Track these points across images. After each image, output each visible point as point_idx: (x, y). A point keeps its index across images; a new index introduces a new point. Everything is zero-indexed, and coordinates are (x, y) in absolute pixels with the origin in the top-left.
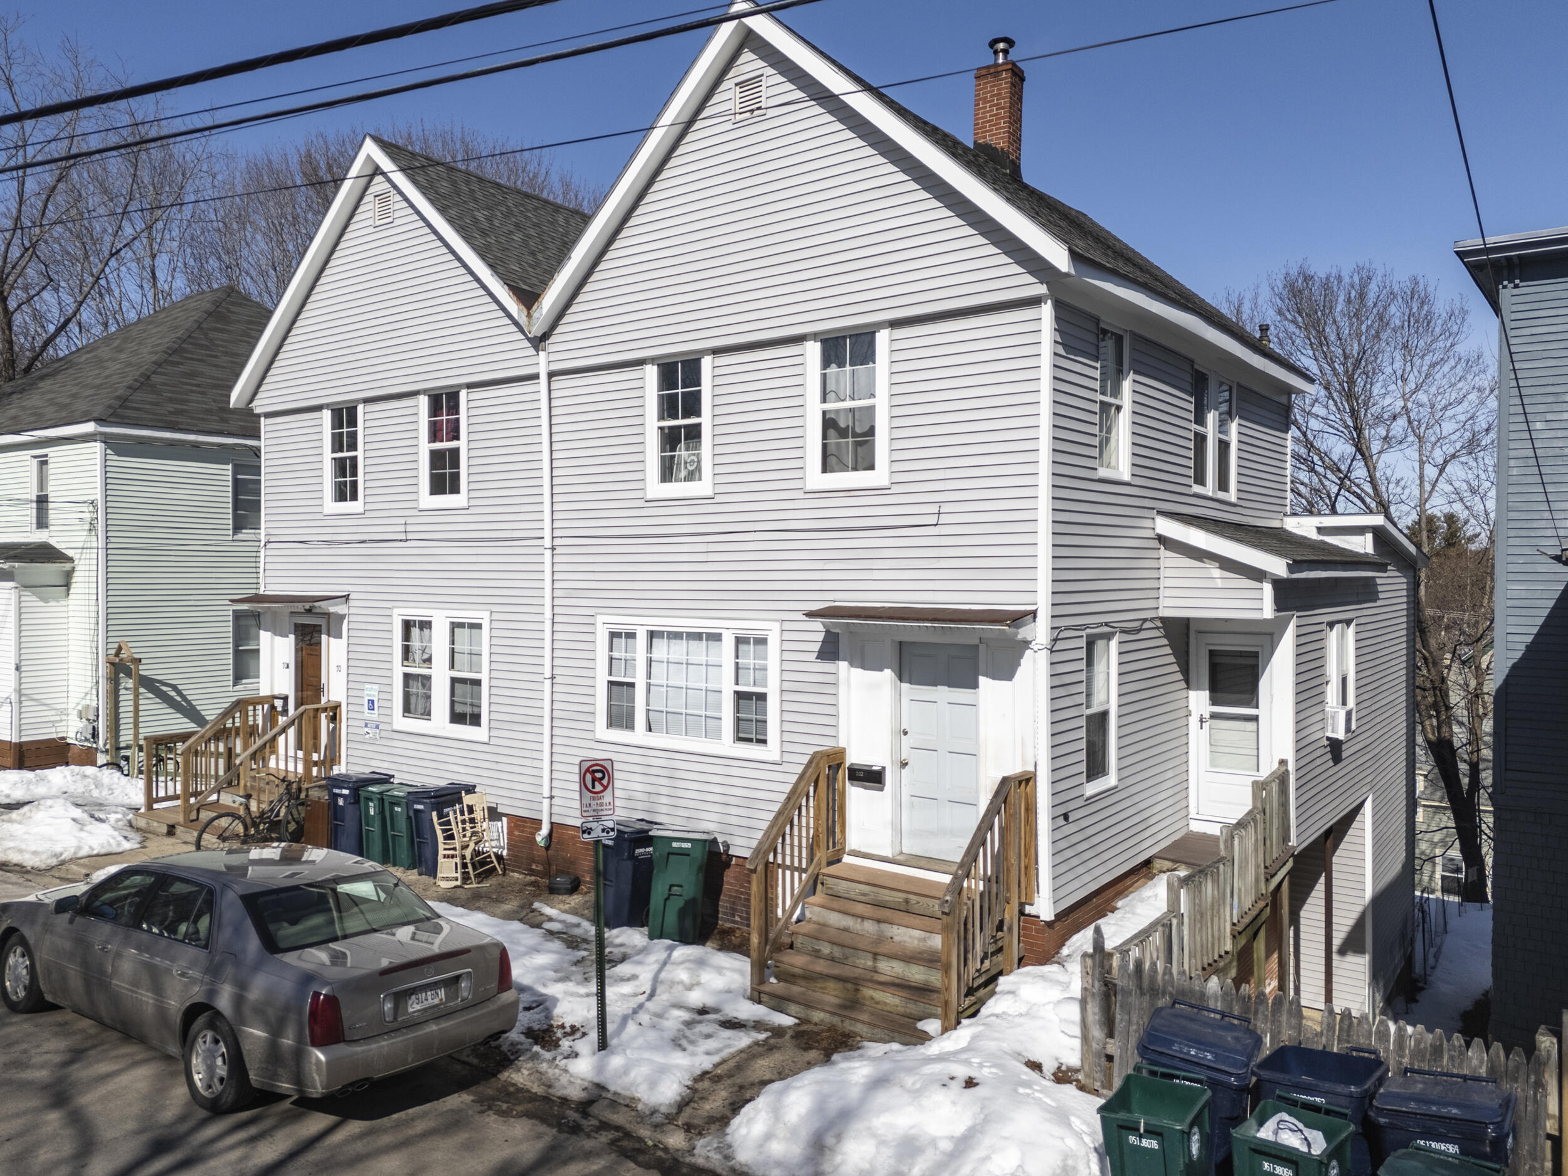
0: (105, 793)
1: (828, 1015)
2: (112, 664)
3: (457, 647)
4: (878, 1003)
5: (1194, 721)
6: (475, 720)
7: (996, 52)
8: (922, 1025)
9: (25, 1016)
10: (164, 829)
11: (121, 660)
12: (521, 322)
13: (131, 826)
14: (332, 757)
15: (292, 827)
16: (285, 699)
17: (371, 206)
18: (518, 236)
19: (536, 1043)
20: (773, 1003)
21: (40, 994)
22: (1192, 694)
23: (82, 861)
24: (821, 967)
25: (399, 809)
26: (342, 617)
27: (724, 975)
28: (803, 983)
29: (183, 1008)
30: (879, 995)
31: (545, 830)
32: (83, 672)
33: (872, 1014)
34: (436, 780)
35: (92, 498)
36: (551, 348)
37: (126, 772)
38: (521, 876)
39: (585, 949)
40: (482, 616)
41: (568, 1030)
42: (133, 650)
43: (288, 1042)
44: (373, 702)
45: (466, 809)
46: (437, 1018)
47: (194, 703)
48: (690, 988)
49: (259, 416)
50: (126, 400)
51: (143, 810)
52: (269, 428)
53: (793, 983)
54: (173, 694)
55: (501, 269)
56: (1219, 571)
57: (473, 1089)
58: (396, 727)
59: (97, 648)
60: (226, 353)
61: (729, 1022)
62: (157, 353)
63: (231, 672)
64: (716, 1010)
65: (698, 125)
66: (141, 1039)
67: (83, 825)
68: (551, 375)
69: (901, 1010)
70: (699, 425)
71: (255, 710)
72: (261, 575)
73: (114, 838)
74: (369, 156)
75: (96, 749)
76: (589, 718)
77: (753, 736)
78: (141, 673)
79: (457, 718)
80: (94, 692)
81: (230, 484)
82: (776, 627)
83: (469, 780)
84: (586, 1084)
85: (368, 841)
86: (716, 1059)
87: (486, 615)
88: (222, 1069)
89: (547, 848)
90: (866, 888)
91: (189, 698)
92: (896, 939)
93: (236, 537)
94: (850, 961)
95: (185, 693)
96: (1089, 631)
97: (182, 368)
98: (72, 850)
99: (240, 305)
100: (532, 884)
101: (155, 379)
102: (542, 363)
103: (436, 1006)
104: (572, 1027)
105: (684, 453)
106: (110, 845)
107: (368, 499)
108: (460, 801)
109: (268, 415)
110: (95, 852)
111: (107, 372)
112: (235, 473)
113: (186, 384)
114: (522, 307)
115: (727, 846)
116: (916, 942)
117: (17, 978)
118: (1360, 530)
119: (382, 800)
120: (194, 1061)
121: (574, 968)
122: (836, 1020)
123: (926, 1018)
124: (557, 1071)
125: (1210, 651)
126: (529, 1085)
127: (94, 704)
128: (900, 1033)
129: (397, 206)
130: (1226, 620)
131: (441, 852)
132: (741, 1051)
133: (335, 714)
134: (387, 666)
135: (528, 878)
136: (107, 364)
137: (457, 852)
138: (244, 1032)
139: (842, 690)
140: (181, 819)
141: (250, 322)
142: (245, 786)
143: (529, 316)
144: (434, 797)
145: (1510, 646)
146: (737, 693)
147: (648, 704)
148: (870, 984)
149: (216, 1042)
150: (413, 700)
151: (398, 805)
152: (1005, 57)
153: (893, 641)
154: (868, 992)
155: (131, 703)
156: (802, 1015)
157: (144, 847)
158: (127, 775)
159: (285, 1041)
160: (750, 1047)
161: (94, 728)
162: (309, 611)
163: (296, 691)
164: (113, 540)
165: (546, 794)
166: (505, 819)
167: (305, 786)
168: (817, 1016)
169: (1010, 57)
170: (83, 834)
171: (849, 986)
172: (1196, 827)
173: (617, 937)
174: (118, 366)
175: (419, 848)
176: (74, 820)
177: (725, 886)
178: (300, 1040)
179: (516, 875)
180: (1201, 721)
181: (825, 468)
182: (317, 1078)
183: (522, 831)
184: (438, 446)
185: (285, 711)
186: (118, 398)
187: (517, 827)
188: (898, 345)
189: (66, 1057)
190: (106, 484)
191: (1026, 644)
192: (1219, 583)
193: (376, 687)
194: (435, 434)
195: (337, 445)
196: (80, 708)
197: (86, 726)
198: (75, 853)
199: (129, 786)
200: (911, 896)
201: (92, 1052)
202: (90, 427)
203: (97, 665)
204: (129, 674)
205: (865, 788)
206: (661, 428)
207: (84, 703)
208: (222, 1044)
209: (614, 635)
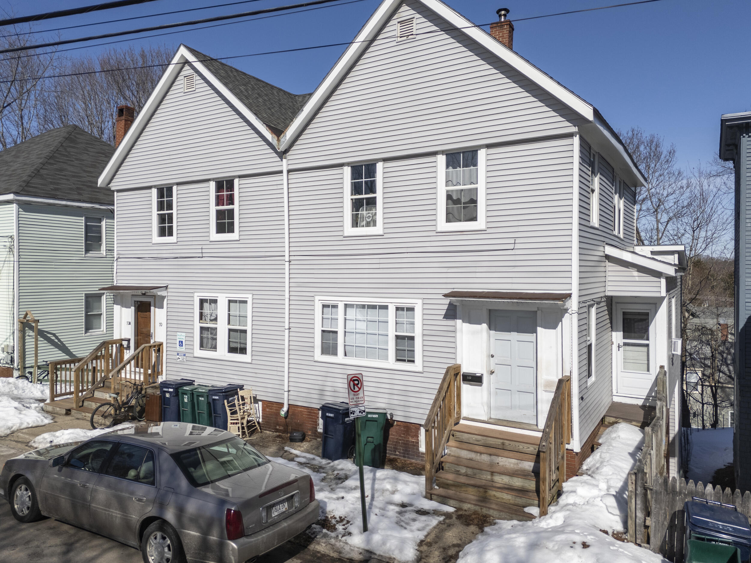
0: (20, 392)
1: (473, 506)
2: (22, 323)
3: (231, 313)
4: (498, 498)
5: (615, 347)
6: (243, 351)
7: (500, 16)
8: (526, 510)
9: (28, 524)
10: (64, 412)
11: (28, 321)
12: (274, 144)
13: (43, 410)
14: (157, 372)
15: (138, 409)
16: (129, 340)
17: (182, 82)
18: (260, 100)
19: (324, 528)
20: (439, 500)
21: (39, 511)
22: (614, 334)
23: (24, 431)
24: (463, 480)
25: (203, 399)
26: (163, 298)
27: (408, 485)
28: (453, 488)
29: (141, 519)
30: (499, 494)
31: (285, 408)
32: (5, 327)
33: (497, 504)
34: (222, 383)
35: (11, 234)
36: (289, 157)
37: (30, 380)
38: (271, 433)
39: (324, 472)
40: (249, 297)
41: (338, 519)
42: (34, 315)
43: (214, 538)
44: (182, 342)
45: (240, 398)
46: (286, 518)
47: (64, 343)
48: (393, 492)
49: (113, 191)
50: (28, 182)
51: (48, 401)
52: (119, 198)
53: (448, 488)
54: (53, 338)
55: (260, 116)
56: (637, 272)
57: (298, 555)
58: (196, 355)
59: (13, 314)
60: (77, 159)
61: (420, 511)
62: (41, 158)
63: (84, 326)
64: (411, 505)
65: (376, 43)
66: (110, 538)
67: (21, 411)
68: (289, 171)
69: (512, 502)
70: (375, 198)
71: (112, 347)
72: (115, 275)
73: (39, 418)
74: (182, 55)
75: (13, 368)
76: (311, 349)
77: (406, 359)
78: (39, 327)
79: (232, 350)
80: (12, 338)
81: (84, 227)
82: (420, 302)
83: (240, 383)
84: (361, 551)
85: (183, 415)
86: (425, 533)
87: (250, 296)
88: (169, 554)
89: (286, 418)
90: (479, 438)
91: (62, 340)
92: (501, 464)
93: (86, 255)
94: (477, 476)
95: (60, 337)
96: (588, 303)
97: (55, 166)
98: (18, 425)
99: (82, 134)
100: (278, 436)
101: (43, 172)
102: (285, 165)
103: (284, 512)
104: (340, 518)
105: (365, 212)
106: (38, 422)
107: (179, 236)
108: (237, 393)
109: (119, 191)
110: (30, 426)
111: (13, 168)
112: (86, 222)
113: (58, 175)
114: (274, 136)
115: (392, 415)
116: (512, 465)
117: (23, 503)
118: (672, 253)
119: (192, 394)
120: (148, 549)
121: (323, 483)
122: (477, 508)
123: (529, 506)
124: (341, 543)
125: (623, 312)
126: (327, 552)
127: (12, 344)
128: (516, 514)
129: (198, 82)
130: (636, 297)
131: (229, 421)
132: (435, 528)
133: (159, 349)
134: (191, 323)
135: (275, 434)
136: (11, 164)
137: (239, 421)
138: (184, 532)
139: (458, 335)
140: (74, 406)
141: (87, 144)
142: (114, 388)
143: (278, 140)
144: (225, 392)
145: (747, 308)
146: (396, 336)
147: (345, 342)
148: (494, 489)
149: (164, 538)
150: (205, 341)
151: (202, 396)
152: (505, 18)
153: (487, 309)
154: (492, 493)
155: (34, 343)
156: (457, 506)
157: (55, 422)
158: (31, 382)
159: (212, 537)
160: (438, 525)
161: (12, 357)
162: (144, 294)
163: (135, 336)
164: (22, 257)
165: (286, 389)
166: (260, 403)
167: (145, 387)
168: (466, 506)
169: (507, 18)
170: (22, 416)
171: (481, 490)
172: (616, 399)
173: (338, 465)
174: (18, 165)
175: (215, 419)
176: (16, 408)
177: (390, 436)
178: (221, 537)
179: (268, 432)
180: (619, 347)
181: (448, 220)
182: (232, 558)
183: (271, 409)
184: (221, 208)
185: (128, 348)
186: (24, 181)
187: (267, 406)
188: (490, 157)
189: (64, 549)
190: (19, 227)
191: (566, 310)
192: (637, 279)
193: (184, 334)
194: (219, 201)
195: (161, 206)
196: (3, 346)
197: (7, 356)
198: (20, 426)
199: (33, 388)
200: (505, 441)
201: (78, 545)
202: (11, 197)
203: (14, 324)
204: (31, 328)
205: (471, 385)
206: (352, 199)
207: (6, 343)
208: (167, 539)
209: (324, 306)
